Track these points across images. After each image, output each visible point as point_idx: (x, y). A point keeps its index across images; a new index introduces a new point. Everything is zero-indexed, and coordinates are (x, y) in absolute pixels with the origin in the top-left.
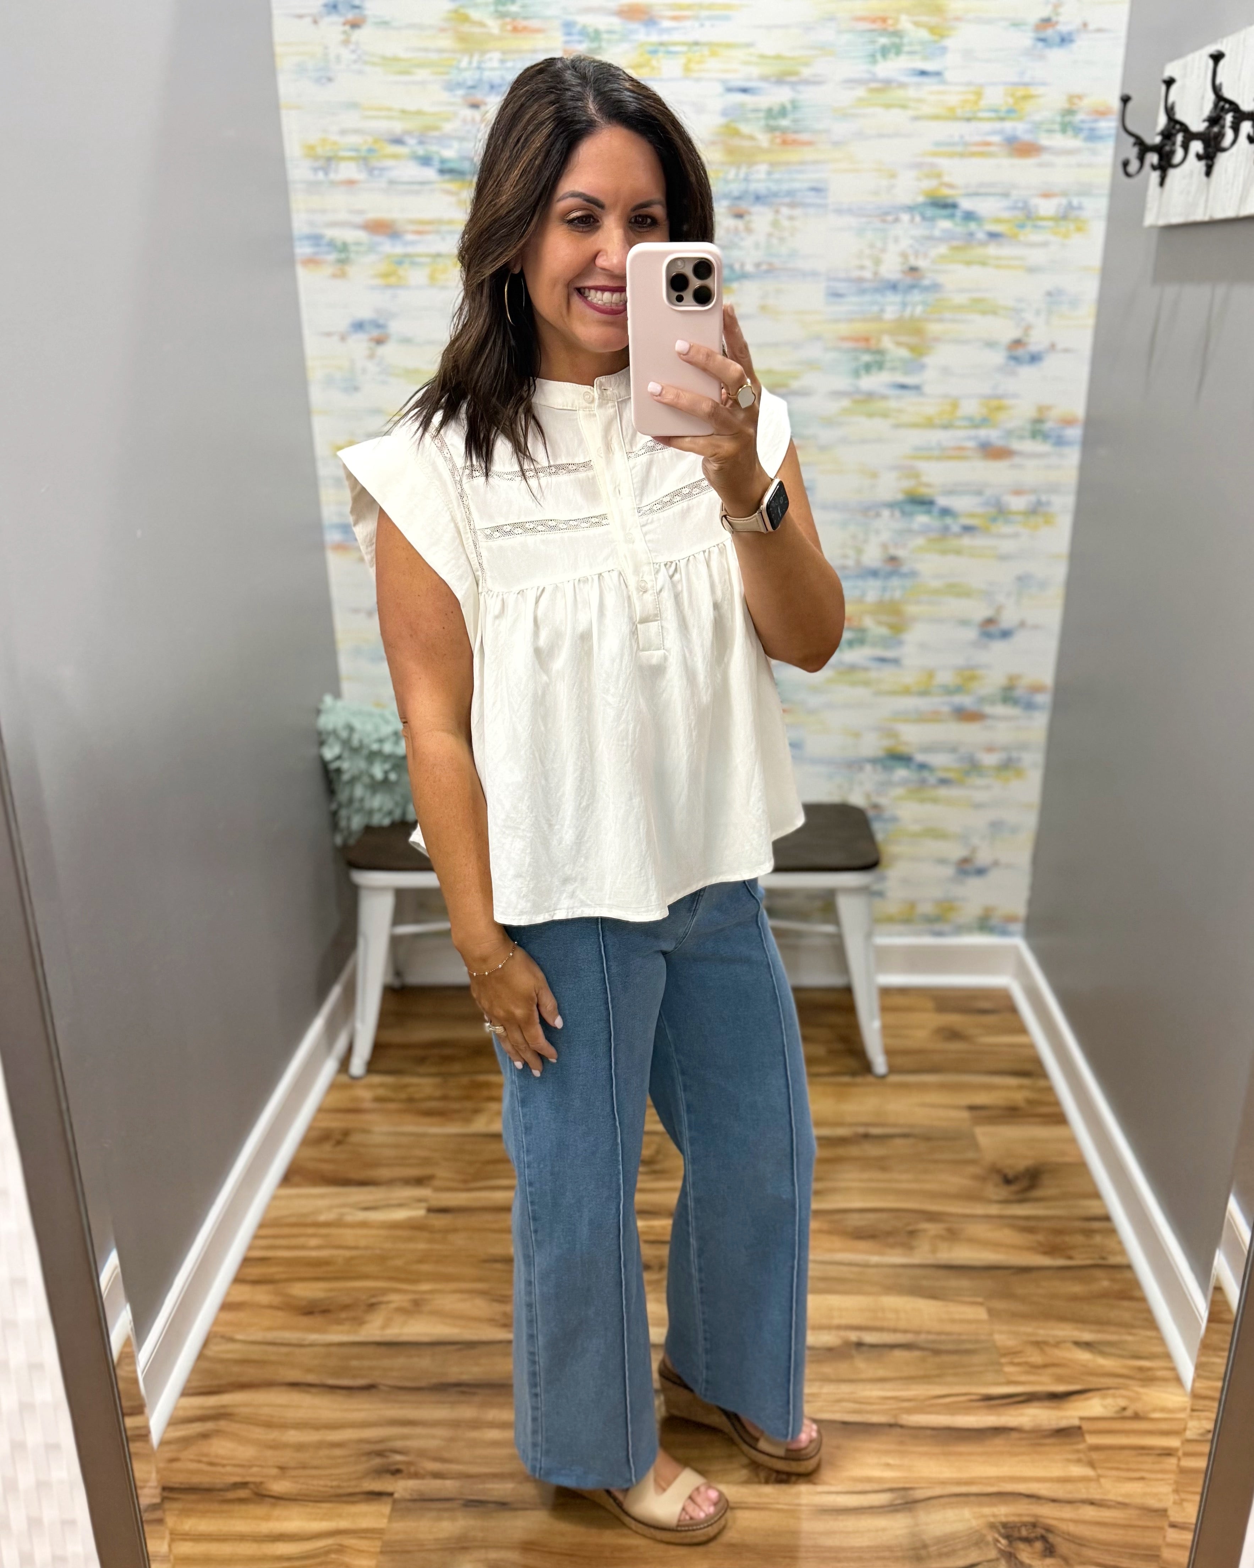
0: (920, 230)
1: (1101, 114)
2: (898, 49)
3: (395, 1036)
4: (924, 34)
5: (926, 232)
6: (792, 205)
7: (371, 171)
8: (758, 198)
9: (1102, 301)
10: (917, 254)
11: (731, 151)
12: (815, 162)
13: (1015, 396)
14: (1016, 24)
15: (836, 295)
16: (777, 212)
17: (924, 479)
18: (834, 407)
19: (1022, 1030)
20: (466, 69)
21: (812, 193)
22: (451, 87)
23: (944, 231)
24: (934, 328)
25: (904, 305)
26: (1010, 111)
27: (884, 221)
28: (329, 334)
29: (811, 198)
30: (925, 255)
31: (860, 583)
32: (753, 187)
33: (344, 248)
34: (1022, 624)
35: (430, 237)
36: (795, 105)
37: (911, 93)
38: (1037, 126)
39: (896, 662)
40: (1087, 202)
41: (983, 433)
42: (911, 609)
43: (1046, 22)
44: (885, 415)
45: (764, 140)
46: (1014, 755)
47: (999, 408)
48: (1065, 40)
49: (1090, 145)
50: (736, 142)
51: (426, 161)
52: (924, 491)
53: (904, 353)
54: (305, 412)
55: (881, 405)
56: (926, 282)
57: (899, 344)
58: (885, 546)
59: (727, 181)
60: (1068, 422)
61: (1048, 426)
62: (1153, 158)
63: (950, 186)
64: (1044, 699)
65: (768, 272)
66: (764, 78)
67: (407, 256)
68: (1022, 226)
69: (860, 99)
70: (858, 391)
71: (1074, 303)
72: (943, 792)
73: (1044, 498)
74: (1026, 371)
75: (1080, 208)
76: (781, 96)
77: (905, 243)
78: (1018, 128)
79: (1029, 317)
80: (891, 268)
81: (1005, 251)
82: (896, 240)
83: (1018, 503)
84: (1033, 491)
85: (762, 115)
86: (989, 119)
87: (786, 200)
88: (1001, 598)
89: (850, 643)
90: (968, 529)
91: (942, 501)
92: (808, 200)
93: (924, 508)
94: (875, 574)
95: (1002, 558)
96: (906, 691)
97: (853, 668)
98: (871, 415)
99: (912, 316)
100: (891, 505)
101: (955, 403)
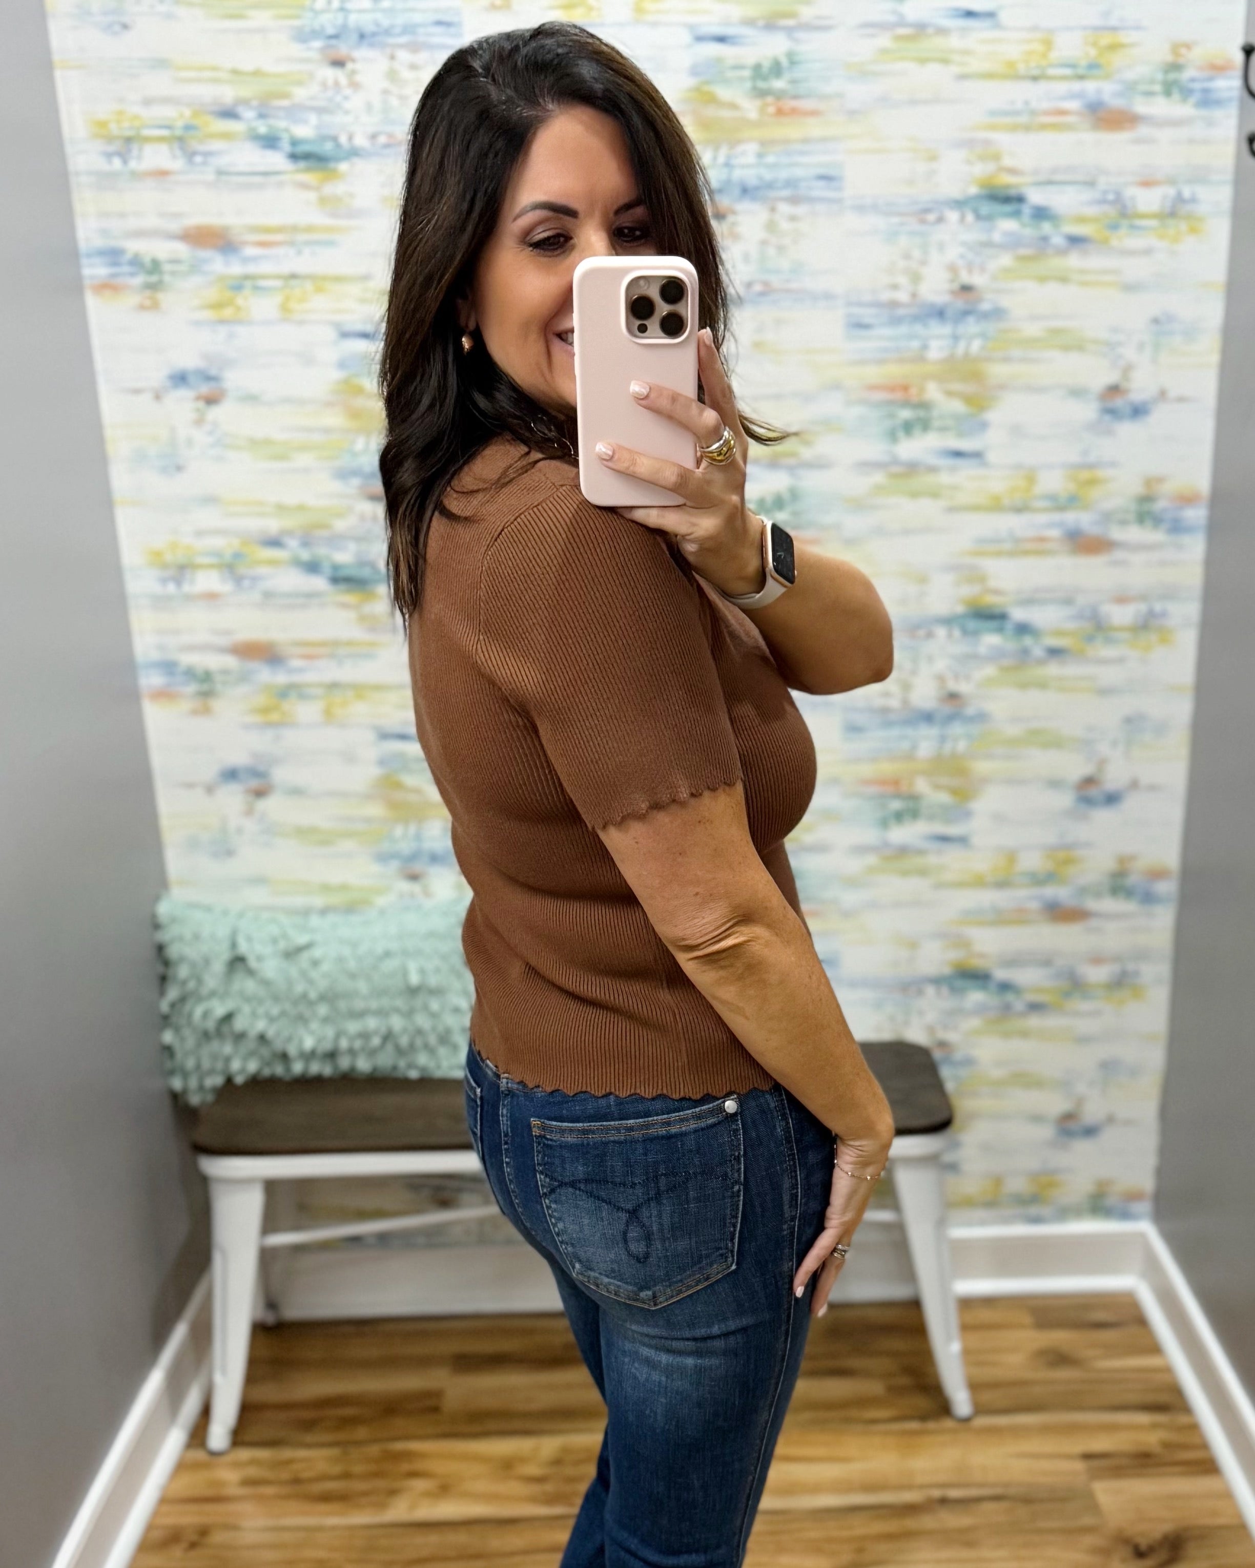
0: (974, 233)
1: (1218, 69)
3: (269, 1393)
5: (983, 237)
6: (794, 200)
7: (190, 156)
8: (746, 191)
9: (1229, 330)
10: (970, 268)
11: (704, 124)
12: (824, 140)
13: (1113, 464)
15: (859, 326)
16: (773, 210)
17: (993, 583)
18: (862, 484)
19: (1155, 1349)
20: (323, 11)
21: (822, 183)
22: (302, 36)
23: (1005, 234)
24: (998, 371)
25: (956, 338)
26: (1093, 66)
27: (923, 222)
28: (137, 391)
29: (819, 190)
30: (983, 269)
31: (909, 731)
32: (737, 174)
33: (155, 266)
34: (1134, 785)
35: (281, 251)
36: (793, 60)
37: (954, 42)
38: (1130, 88)
39: (962, 841)
40: (1203, 192)
41: (1071, 517)
42: (982, 767)
44: (934, 494)
45: (750, 108)
46: (1130, 967)
47: (1092, 482)
49: (1204, 112)
50: (711, 112)
51: (270, 142)
52: (990, 600)
53: (957, 406)
54: (107, 503)
55: (930, 480)
56: (985, 306)
57: (950, 394)
58: (941, 679)
60: (1188, 500)
61: (1160, 505)
63: (1012, 171)
64: (1168, 888)
65: (762, 294)
66: (750, 22)
67: (247, 277)
68: (1114, 227)
69: (884, 51)
70: (895, 461)
71: (1190, 333)
72: (1034, 1021)
73: (1158, 607)
74: (1127, 429)
75: (1193, 200)
76: (773, 46)
77: (953, 253)
78: (1104, 90)
79: (1129, 353)
80: (935, 288)
81: (1094, 261)
82: (941, 247)
83: (1122, 615)
84: (1143, 597)
85: (747, 73)
86: (1064, 78)
87: (785, 193)
88: (1104, 749)
89: (899, 817)
90: (1055, 653)
91: (1018, 614)
92: (816, 193)
93: (993, 624)
94: (928, 717)
95: (1105, 692)
96: (979, 882)
97: (903, 851)
98: (915, 495)
99: (966, 355)
100: (948, 621)
101: (1031, 476)
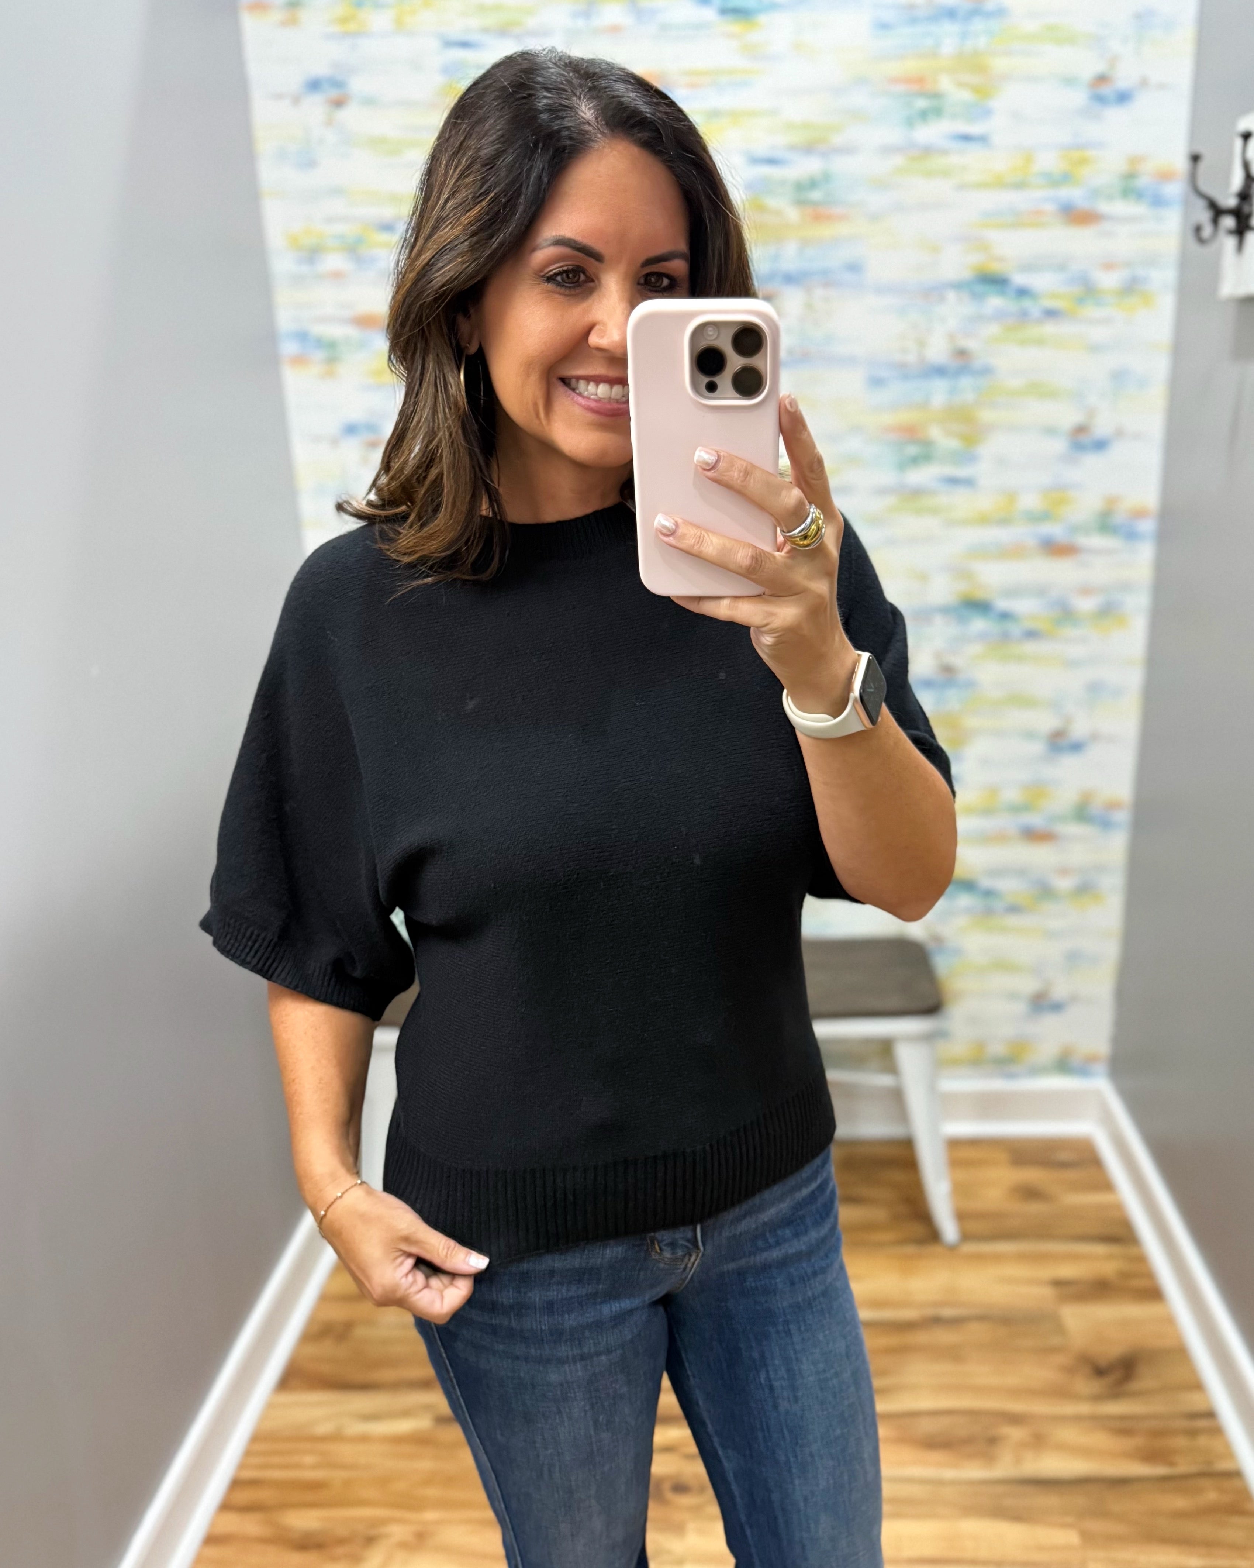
0: (969, 308)
1: (1166, 176)
2: (939, 113)
4: (966, 95)
5: (976, 311)
6: (827, 284)
7: (359, 261)
8: (790, 279)
9: (1174, 380)
10: (966, 335)
12: (852, 238)
13: (1079, 487)
14: (1068, 81)
15: (878, 382)
16: (810, 293)
17: (981, 581)
18: (878, 504)
19: (1110, 1187)
21: (848, 272)
23: (995, 308)
24: (987, 415)
25: (954, 391)
26: (1065, 176)
27: (928, 300)
28: (320, 438)
29: (847, 276)
30: (976, 336)
32: (783, 266)
33: (333, 345)
34: (1095, 737)
36: (827, 177)
37: (953, 160)
38: (1095, 192)
40: (1153, 273)
41: (1045, 529)
42: (970, 722)
43: (1102, 79)
44: (935, 512)
45: (793, 215)
46: (1092, 877)
47: (1062, 501)
48: (1123, 98)
49: (1155, 211)
52: (980, 593)
53: (955, 443)
55: (929, 501)
56: (977, 366)
57: (949, 434)
58: (938, 654)
60: (1139, 514)
61: (1117, 519)
62: (1229, 222)
63: (1001, 260)
64: (1122, 816)
65: (802, 358)
66: (792, 148)
68: (1082, 301)
69: (898, 169)
70: (904, 487)
71: (1142, 383)
72: (1012, 920)
73: (1115, 598)
74: (1091, 460)
75: (1146, 280)
76: (811, 166)
77: (952, 324)
78: (1075, 195)
79: (1093, 400)
80: (937, 351)
81: (1064, 329)
82: (943, 320)
83: (1086, 605)
84: (1104, 591)
85: (790, 187)
86: (1042, 186)
87: (820, 279)
88: (1070, 708)
90: (1032, 635)
91: (1002, 604)
92: (843, 279)
93: (981, 612)
94: (928, 684)
95: (1072, 664)
96: (968, 811)
98: (919, 513)
99: (962, 404)
100: (945, 610)
101: (1011, 496)
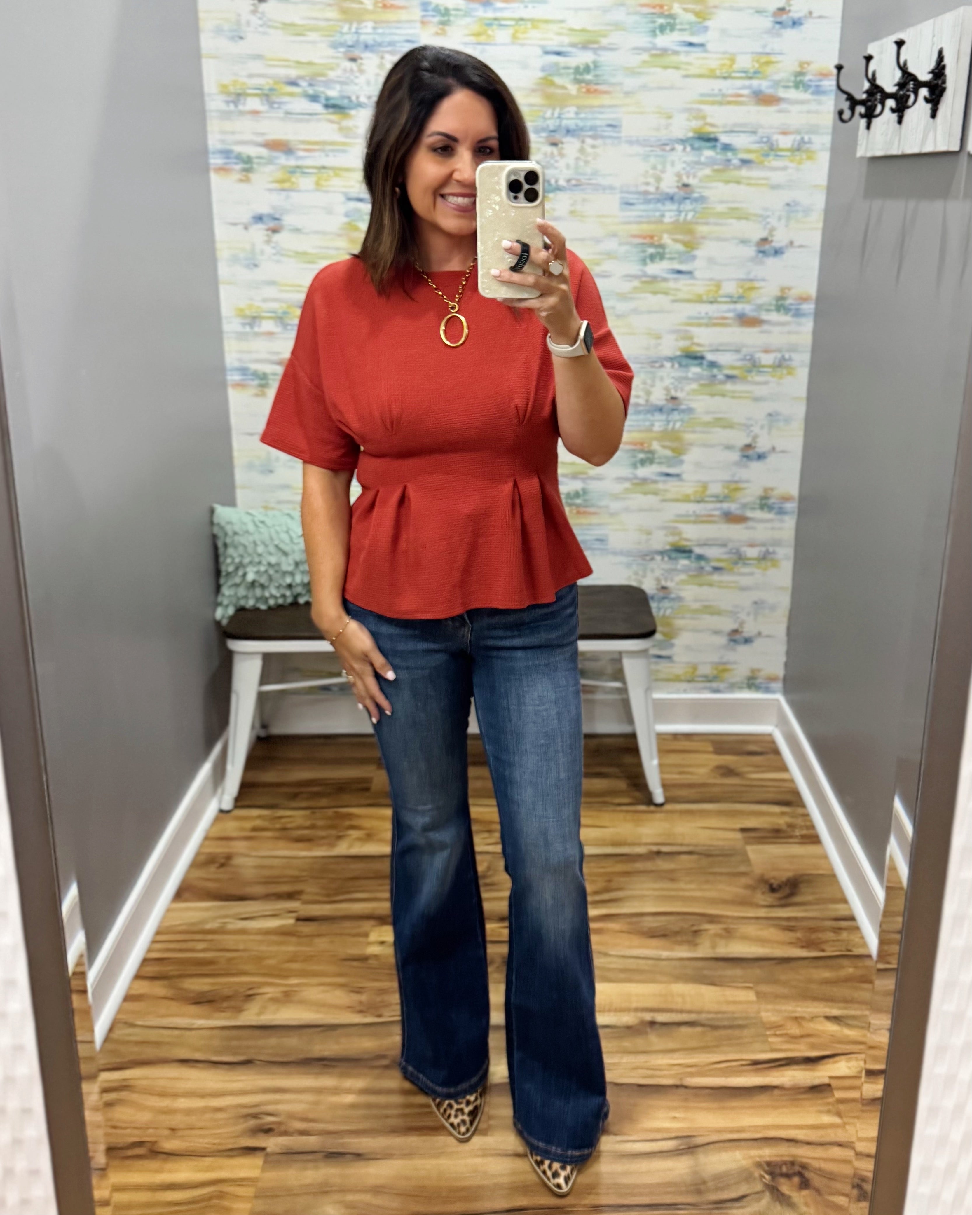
0: (691, 157)
1: (823, 76)
2: (672, 28)
4: (691, 17)
5: (695, 159)
6: (594, 137)
7: (271, 104)
8: (568, 131)
9: (828, 212)
10: (688, 175)
11: (547, 97)
12: (611, 106)
13: (763, 280)
14: (759, 12)
15: (627, 204)
16: (583, 142)
17: (696, 340)
18: (626, 287)
19: (785, 768)
20: (347, 33)
21: (609, 129)
22: (335, 45)
23: (707, 158)
24: (702, 229)
25: (680, 212)
26: (756, 72)
27: (664, 150)
28: (235, 224)
29: (608, 132)
30: (695, 176)
31: (649, 417)
32: (565, 123)
33: (249, 160)
34: (773, 450)
35: (316, 154)
36: (596, 65)
37: (682, 58)
38: (777, 84)
39: (678, 476)
40: (815, 139)
41: (739, 307)
42: (689, 437)
43: (782, 10)
44: (666, 293)
45: (573, 89)
46: (771, 549)
47: (752, 289)
48: (796, 23)
49: (816, 97)
50: (550, 90)
51: (314, 98)
52: (696, 348)
53: (680, 247)
54: (215, 283)
55: (663, 285)
56: (696, 195)
57: (675, 241)
58: (667, 389)
59: (545, 119)
60: (804, 299)
61: (788, 302)
62: (861, 109)
63: (712, 125)
64: (792, 506)
65: (576, 186)
66: (573, 45)
67: (298, 167)
68: (767, 155)
69: (644, 62)
70: (645, 275)
71: (807, 211)
72: (716, 577)
73: (787, 356)
74: (771, 261)
75: (810, 142)
76: (585, 58)
77: (679, 167)
78: (764, 85)
79: (773, 221)
80: (669, 184)
81: (754, 173)
82: (673, 164)
83: (767, 359)
84: (779, 350)
85: (571, 71)
86: (741, 78)
87: (590, 133)
88: (756, 430)
89: (643, 462)
90: (730, 378)
91: (710, 357)
92: (606, 134)
93: (696, 362)
94: (660, 410)
95: (757, 399)
96: (686, 499)
97: (644, 481)
98: (655, 293)
99: (685, 219)
100: (672, 359)
101: (718, 285)
